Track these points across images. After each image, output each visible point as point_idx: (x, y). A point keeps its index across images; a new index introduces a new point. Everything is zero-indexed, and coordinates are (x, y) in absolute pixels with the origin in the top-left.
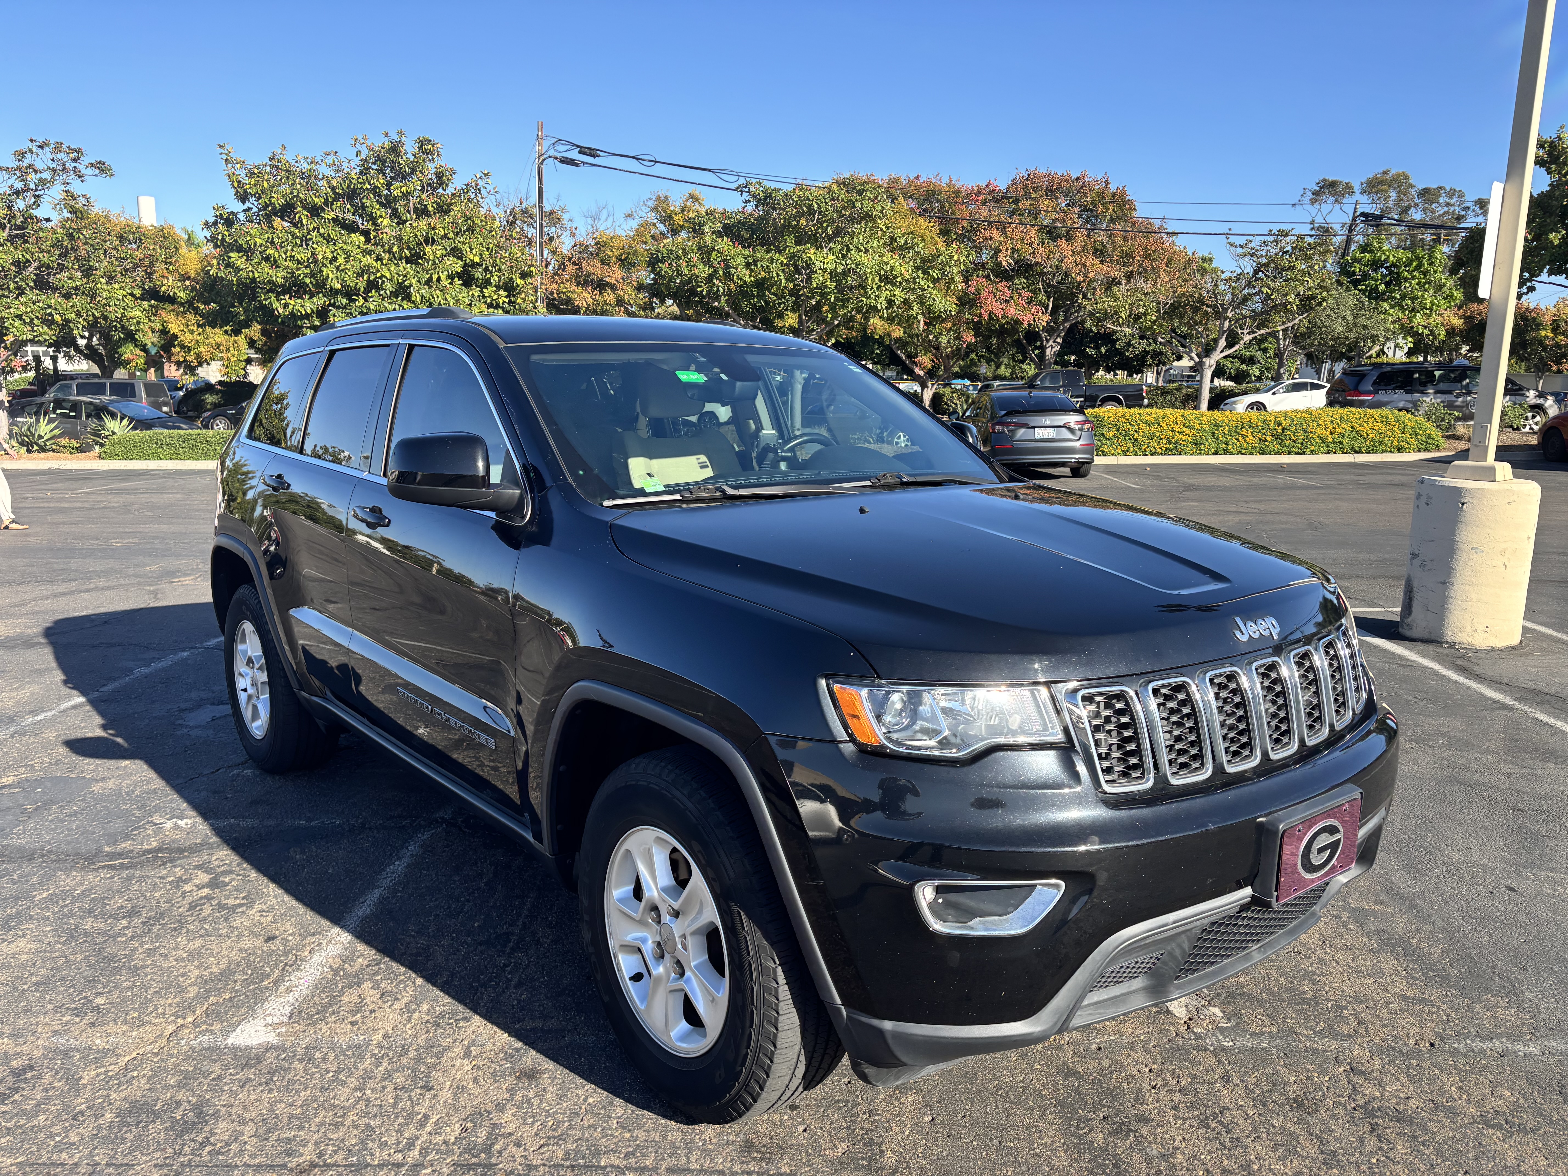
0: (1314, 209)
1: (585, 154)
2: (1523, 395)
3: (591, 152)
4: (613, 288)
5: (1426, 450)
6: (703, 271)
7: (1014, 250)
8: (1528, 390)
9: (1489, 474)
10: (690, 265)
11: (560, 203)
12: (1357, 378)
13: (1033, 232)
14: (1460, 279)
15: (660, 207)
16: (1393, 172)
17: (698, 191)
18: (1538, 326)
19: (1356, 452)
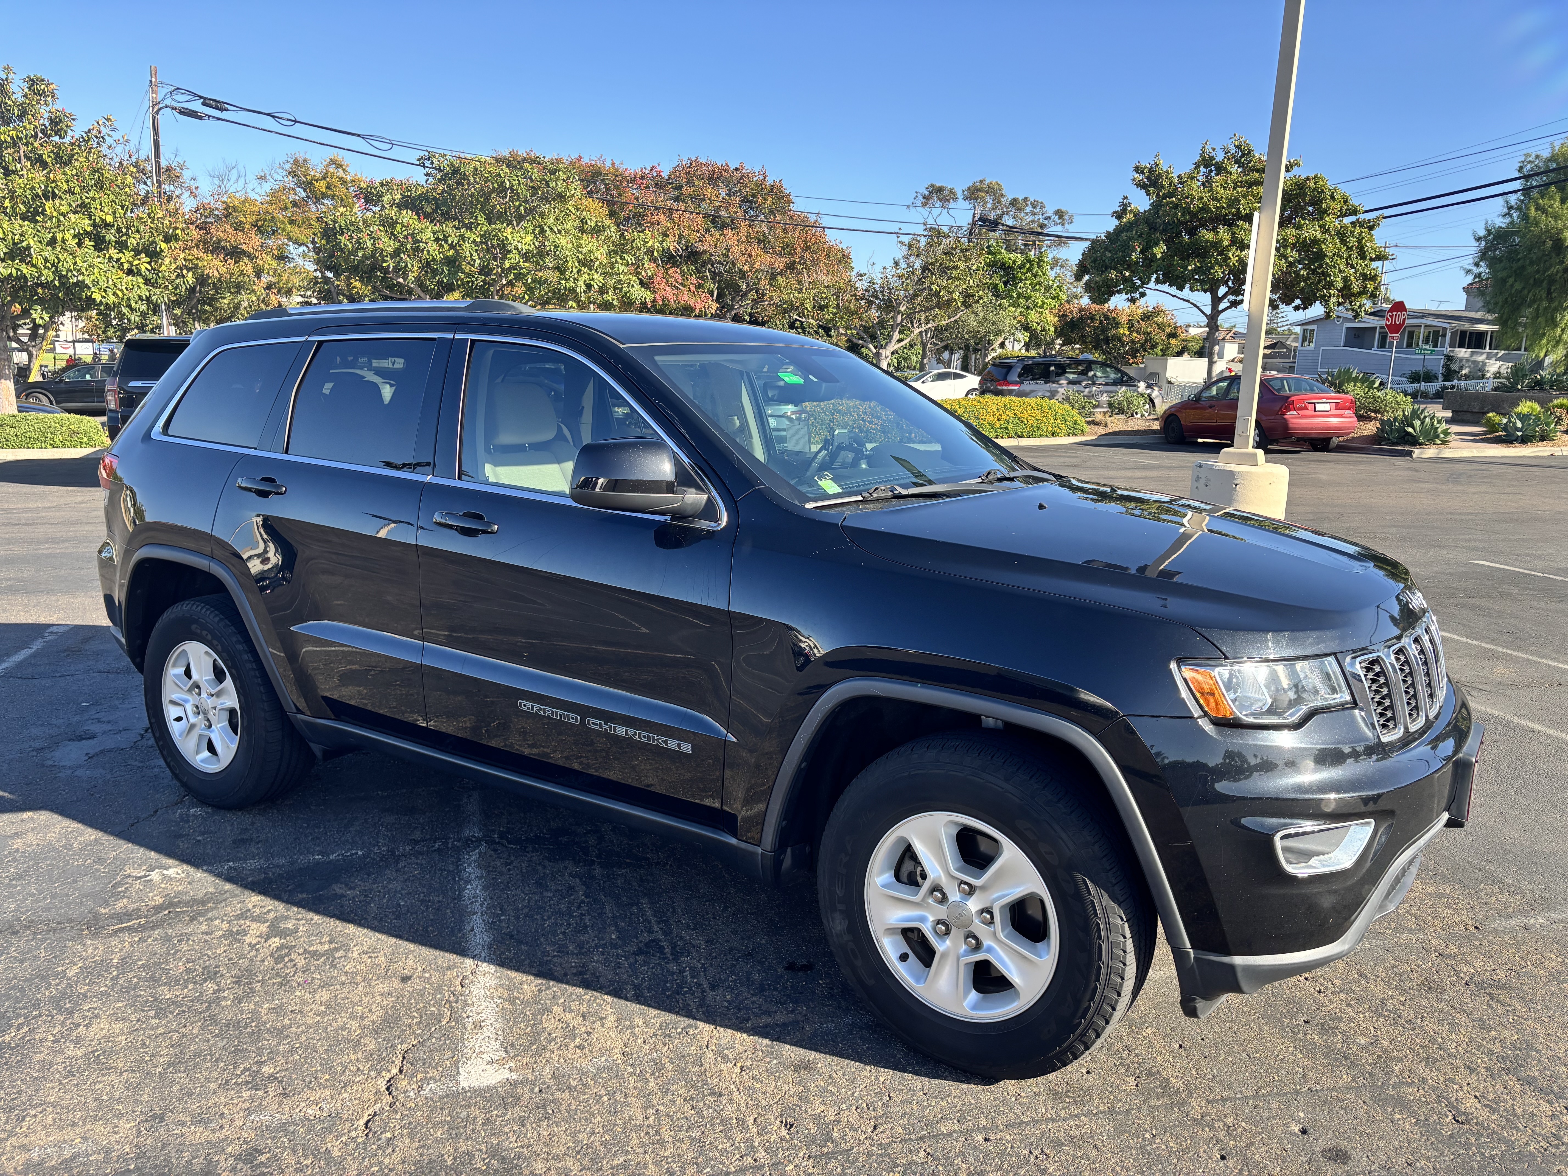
0: (925, 211)
1: (210, 106)
2: (1135, 386)
3: (219, 105)
4: (251, 257)
5: (1074, 434)
6: (388, 245)
7: (681, 237)
8: (1139, 382)
9: (1252, 460)
10: (374, 239)
11: (179, 159)
12: (1005, 370)
13: (700, 219)
14: (1086, 284)
15: (297, 169)
16: (987, 181)
17: (340, 155)
18: (1117, 325)
19: (1019, 437)
